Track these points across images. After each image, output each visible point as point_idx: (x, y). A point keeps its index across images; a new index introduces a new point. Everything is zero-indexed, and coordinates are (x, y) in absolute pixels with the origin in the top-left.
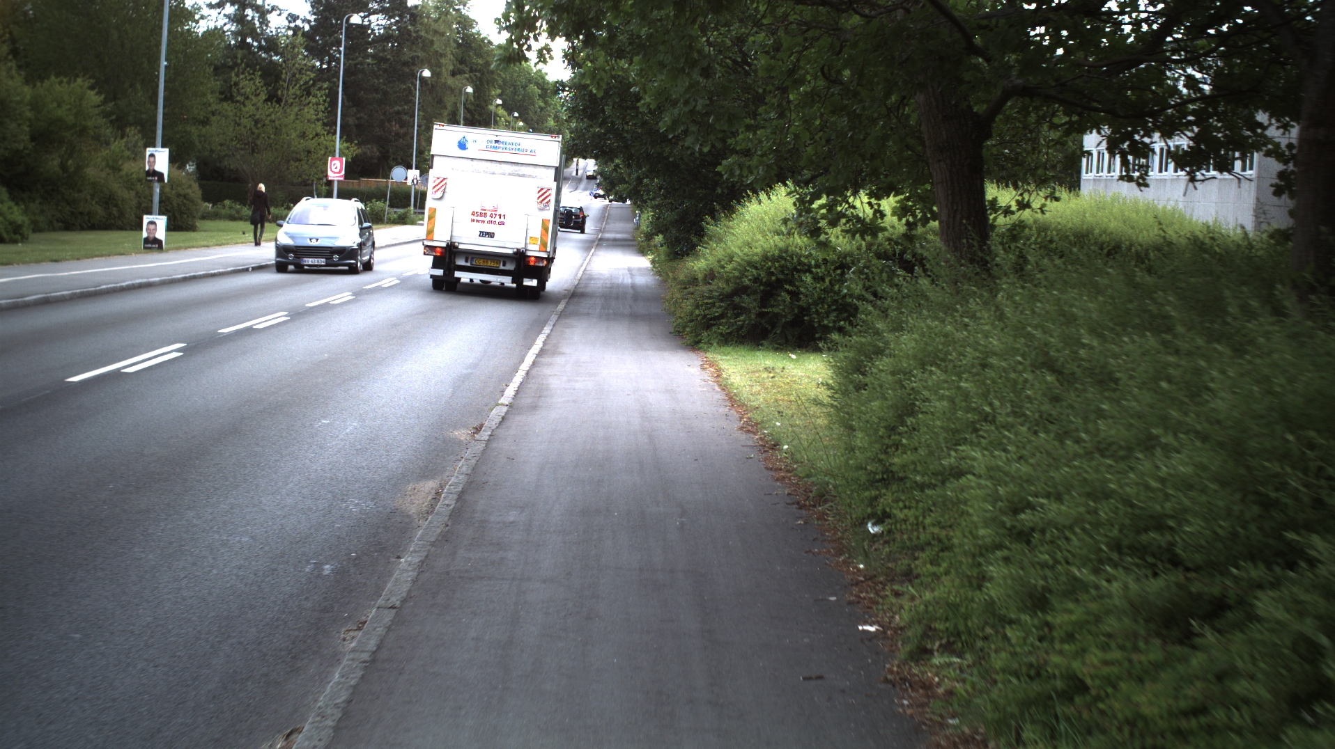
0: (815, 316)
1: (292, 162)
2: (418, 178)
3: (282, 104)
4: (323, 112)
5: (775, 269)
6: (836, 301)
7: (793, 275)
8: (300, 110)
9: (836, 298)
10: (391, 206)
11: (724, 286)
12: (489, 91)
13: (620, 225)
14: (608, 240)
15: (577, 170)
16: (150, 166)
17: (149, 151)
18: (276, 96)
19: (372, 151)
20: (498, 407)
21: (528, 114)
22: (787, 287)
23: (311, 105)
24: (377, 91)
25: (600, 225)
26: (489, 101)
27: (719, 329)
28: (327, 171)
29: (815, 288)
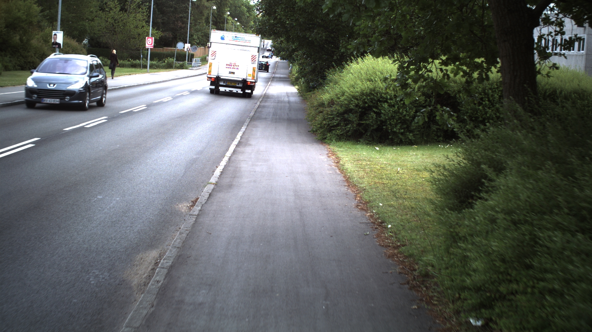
0: (389, 126)
1: (131, 39)
2: (190, 48)
3: (127, 12)
4: (146, 16)
5: (368, 100)
6: (401, 118)
7: (377, 104)
8: (135, 15)
9: (401, 116)
10: (177, 60)
11: (340, 108)
12: (224, 9)
13: (282, 71)
14: (277, 78)
15: (264, 45)
16: (54, 40)
17: (54, 32)
18: (125, 8)
19: (169, 34)
20: (208, 186)
21: (242, 19)
22: (374, 109)
23: (140, 13)
24: (171, 7)
25: (273, 71)
26: (224, 13)
27: (336, 132)
28: (145, 44)
29: (390, 111)
